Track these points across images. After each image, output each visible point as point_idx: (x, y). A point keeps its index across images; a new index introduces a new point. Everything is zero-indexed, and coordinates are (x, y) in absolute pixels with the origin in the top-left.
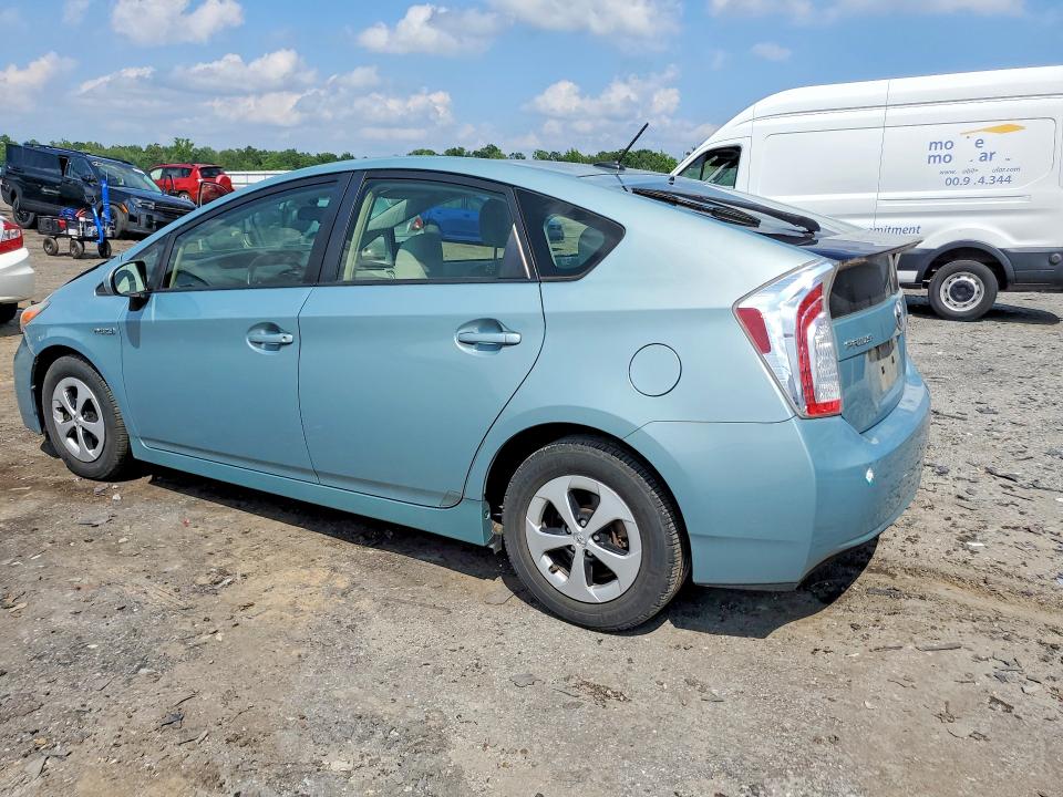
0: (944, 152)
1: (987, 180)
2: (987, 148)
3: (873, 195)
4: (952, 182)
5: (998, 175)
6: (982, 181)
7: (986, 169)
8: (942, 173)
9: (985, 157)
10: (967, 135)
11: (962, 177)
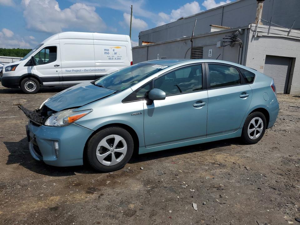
0: (107, 52)
1: (117, 59)
2: (115, 52)
3: (94, 61)
4: (110, 59)
5: (118, 58)
6: (115, 59)
7: (116, 56)
8: (108, 56)
9: (115, 53)
10: (111, 48)
11: (112, 58)
